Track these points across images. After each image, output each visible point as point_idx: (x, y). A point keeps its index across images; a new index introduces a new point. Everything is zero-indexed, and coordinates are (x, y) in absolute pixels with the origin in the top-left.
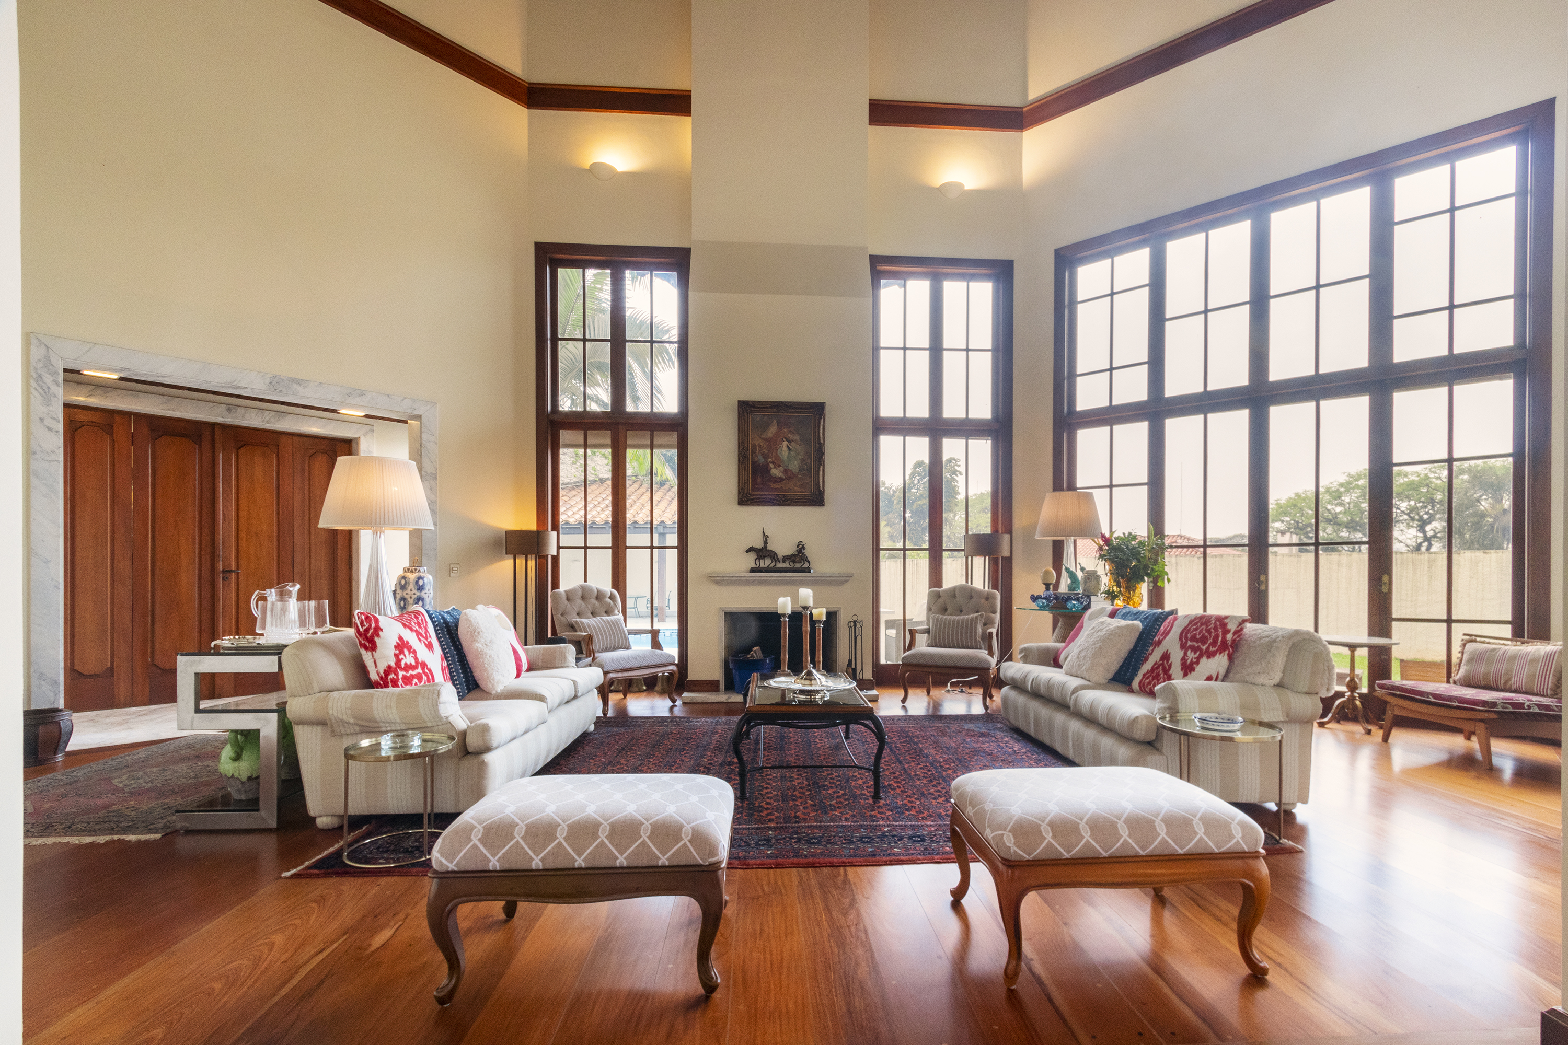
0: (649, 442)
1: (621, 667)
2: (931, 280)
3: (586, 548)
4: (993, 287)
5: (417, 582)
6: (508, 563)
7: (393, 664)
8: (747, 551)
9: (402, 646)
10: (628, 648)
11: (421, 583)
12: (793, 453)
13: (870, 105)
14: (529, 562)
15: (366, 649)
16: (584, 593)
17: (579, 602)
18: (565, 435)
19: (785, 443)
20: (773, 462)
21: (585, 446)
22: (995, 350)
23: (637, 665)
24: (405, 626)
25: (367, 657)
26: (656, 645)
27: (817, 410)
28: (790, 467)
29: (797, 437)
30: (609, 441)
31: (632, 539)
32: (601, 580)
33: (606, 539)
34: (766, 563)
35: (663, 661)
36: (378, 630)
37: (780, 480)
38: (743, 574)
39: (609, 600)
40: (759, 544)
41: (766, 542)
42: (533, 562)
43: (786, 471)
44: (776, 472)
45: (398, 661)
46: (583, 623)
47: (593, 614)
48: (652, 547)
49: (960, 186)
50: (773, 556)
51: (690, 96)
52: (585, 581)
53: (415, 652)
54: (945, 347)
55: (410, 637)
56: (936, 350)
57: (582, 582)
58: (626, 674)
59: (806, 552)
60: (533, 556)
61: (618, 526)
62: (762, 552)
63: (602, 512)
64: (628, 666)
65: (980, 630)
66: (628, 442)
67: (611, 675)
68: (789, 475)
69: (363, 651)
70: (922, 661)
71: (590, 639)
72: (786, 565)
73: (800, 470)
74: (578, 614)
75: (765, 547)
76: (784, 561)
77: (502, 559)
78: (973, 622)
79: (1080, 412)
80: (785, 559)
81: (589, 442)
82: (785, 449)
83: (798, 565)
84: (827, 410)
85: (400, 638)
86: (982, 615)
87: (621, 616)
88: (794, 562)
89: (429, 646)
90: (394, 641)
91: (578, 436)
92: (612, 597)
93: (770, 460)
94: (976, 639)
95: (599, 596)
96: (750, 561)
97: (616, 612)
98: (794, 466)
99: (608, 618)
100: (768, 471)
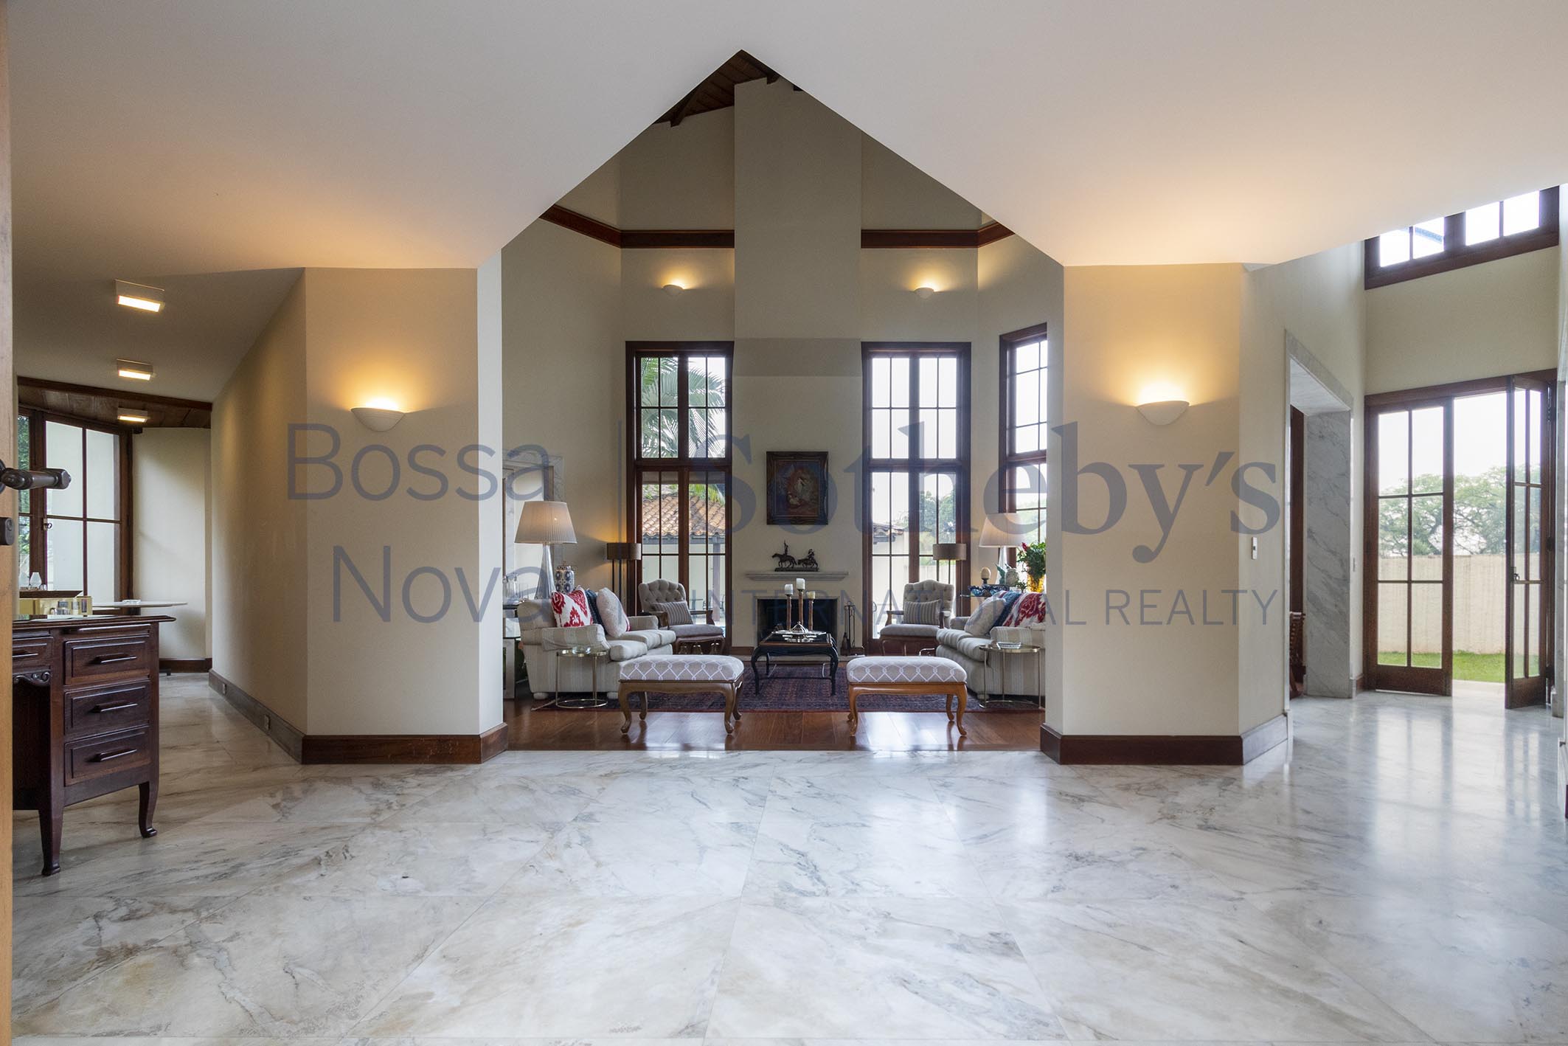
0: (705, 479)
1: (686, 634)
2: (911, 358)
3: (660, 555)
4: (957, 361)
5: (566, 575)
6: (609, 565)
7: (569, 622)
8: (773, 557)
9: (574, 613)
10: (691, 623)
11: (568, 575)
12: (805, 488)
13: (862, 233)
14: (622, 565)
15: (557, 612)
16: (661, 586)
17: (658, 591)
18: (646, 475)
19: (800, 480)
20: (791, 494)
21: (660, 483)
22: (958, 408)
23: (697, 633)
24: (575, 602)
25: (557, 616)
26: (710, 621)
27: (823, 457)
28: (804, 497)
29: (809, 477)
30: (677, 479)
31: (693, 548)
32: (672, 577)
33: (674, 548)
34: (787, 564)
35: (714, 632)
36: (563, 603)
37: (797, 506)
38: (769, 573)
39: (677, 591)
40: (782, 552)
41: (786, 551)
42: (625, 565)
43: (800, 500)
44: (793, 501)
45: (571, 621)
46: (660, 606)
47: (667, 600)
48: (707, 554)
49: (931, 290)
50: (791, 560)
51: (733, 234)
52: (660, 578)
53: (579, 616)
54: (921, 406)
55: (578, 608)
56: (914, 408)
57: (658, 578)
58: (689, 639)
59: (815, 557)
60: (625, 560)
61: (683, 539)
62: (784, 557)
63: (671, 527)
64: (691, 634)
65: (938, 612)
66: (690, 479)
67: (680, 639)
68: (803, 503)
69: (555, 613)
70: (894, 633)
71: (665, 615)
72: (801, 566)
73: (811, 500)
74: (657, 600)
75: (786, 554)
76: (799, 564)
77: (604, 563)
78: (933, 606)
79: (1018, 454)
80: (800, 562)
81: (662, 480)
82: (800, 484)
83: (809, 566)
84: (830, 456)
85: (573, 608)
86: (939, 602)
87: (686, 602)
88: (806, 564)
89: (586, 613)
90: (570, 610)
91: (655, 476)
92: (679, 589)
93: (789, 492)
94: (934, 618)
95: (671, 587)
96: (775, 563)
97: (682, 599)
98: (806, 497)
99: (677, 603)
100: (788, 501)
